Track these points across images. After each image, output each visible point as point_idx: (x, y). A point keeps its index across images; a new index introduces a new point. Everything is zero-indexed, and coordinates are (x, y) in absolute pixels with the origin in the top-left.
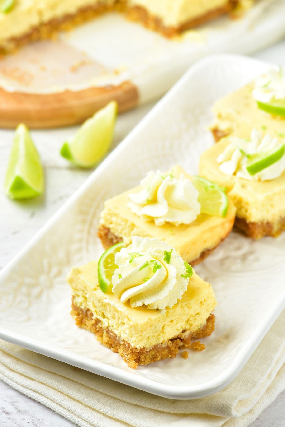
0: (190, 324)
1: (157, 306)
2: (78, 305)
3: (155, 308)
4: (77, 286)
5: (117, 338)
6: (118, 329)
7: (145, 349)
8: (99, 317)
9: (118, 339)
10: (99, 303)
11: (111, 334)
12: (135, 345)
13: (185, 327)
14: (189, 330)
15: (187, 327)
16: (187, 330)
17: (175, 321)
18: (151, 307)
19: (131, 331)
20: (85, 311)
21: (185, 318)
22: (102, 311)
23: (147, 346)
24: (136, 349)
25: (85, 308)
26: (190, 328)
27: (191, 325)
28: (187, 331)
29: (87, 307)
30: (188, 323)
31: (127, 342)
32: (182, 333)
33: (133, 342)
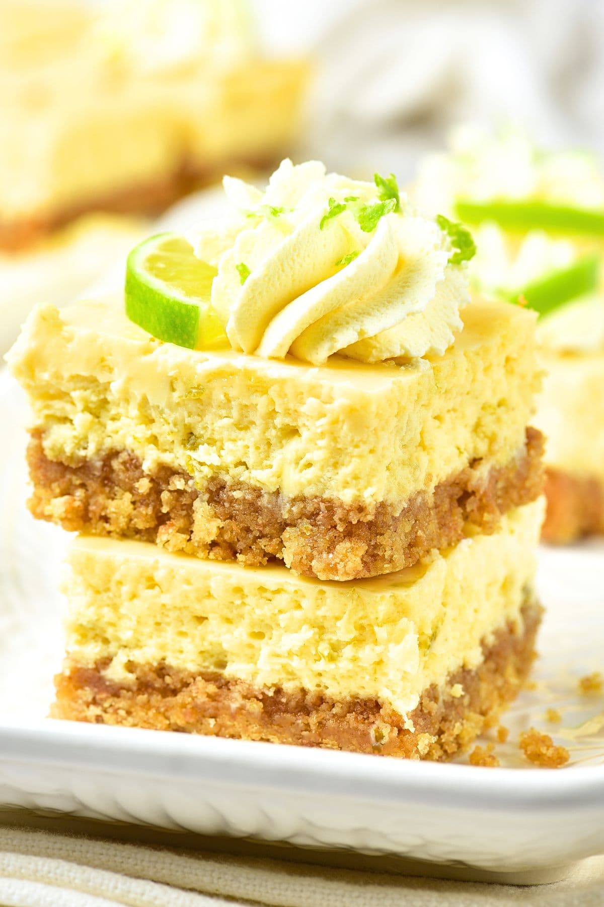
0: (486, 436)
1: (402, 347)
2: (68, 450)
3: (398, 353)
4: (58, 376)
5: (264, 501)
6: (266, 462)
7: (389, 509)
8: (167, 458)
9: (269, 502)
10: (173, 390)
11: (237, 494)
12: (357, 493)
13: (475, 449)
14: (486, 456)
15: (483, 448)
16: (481, 459)
17: (447, 417)
18: (381, 351)
19: (335, 439)
20: (99, 464)
21: (471, 413)
22: (188, 420)
23: (393, 498)
24: (361, 509)
25: (98, 451)
26: (491, 452)
27: (492, 439)
28: (483, 462)
29: (108, 443)
30: (482, 435)
31: (316, 497)
32: (469, 469)
33: (346, 484)
